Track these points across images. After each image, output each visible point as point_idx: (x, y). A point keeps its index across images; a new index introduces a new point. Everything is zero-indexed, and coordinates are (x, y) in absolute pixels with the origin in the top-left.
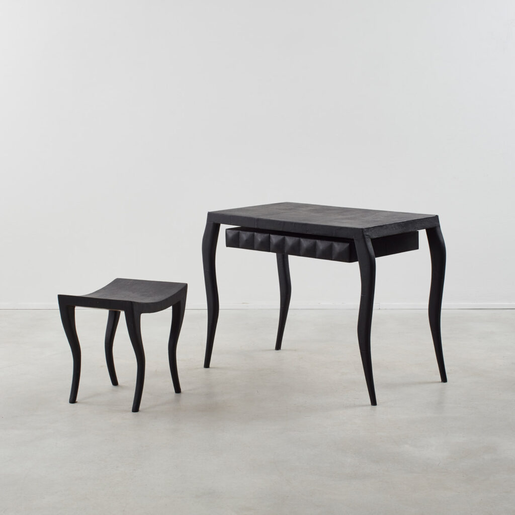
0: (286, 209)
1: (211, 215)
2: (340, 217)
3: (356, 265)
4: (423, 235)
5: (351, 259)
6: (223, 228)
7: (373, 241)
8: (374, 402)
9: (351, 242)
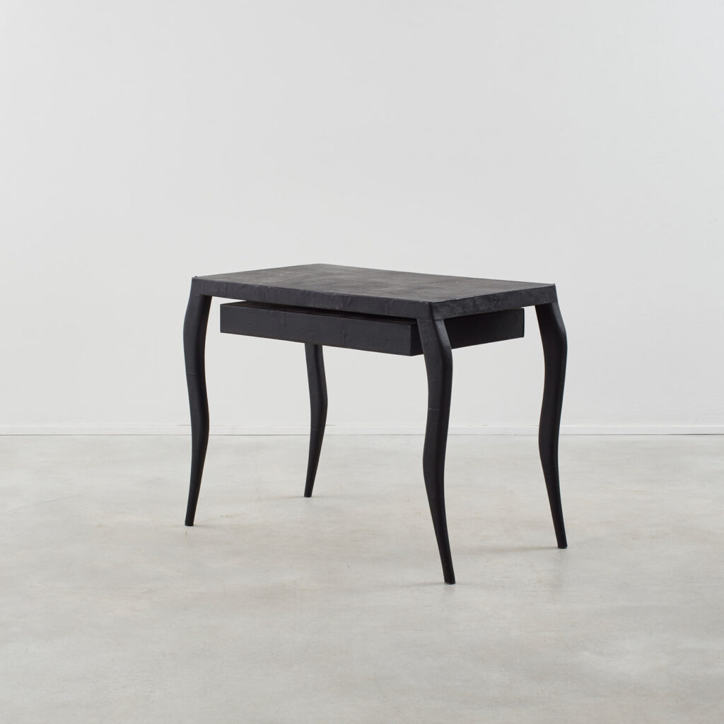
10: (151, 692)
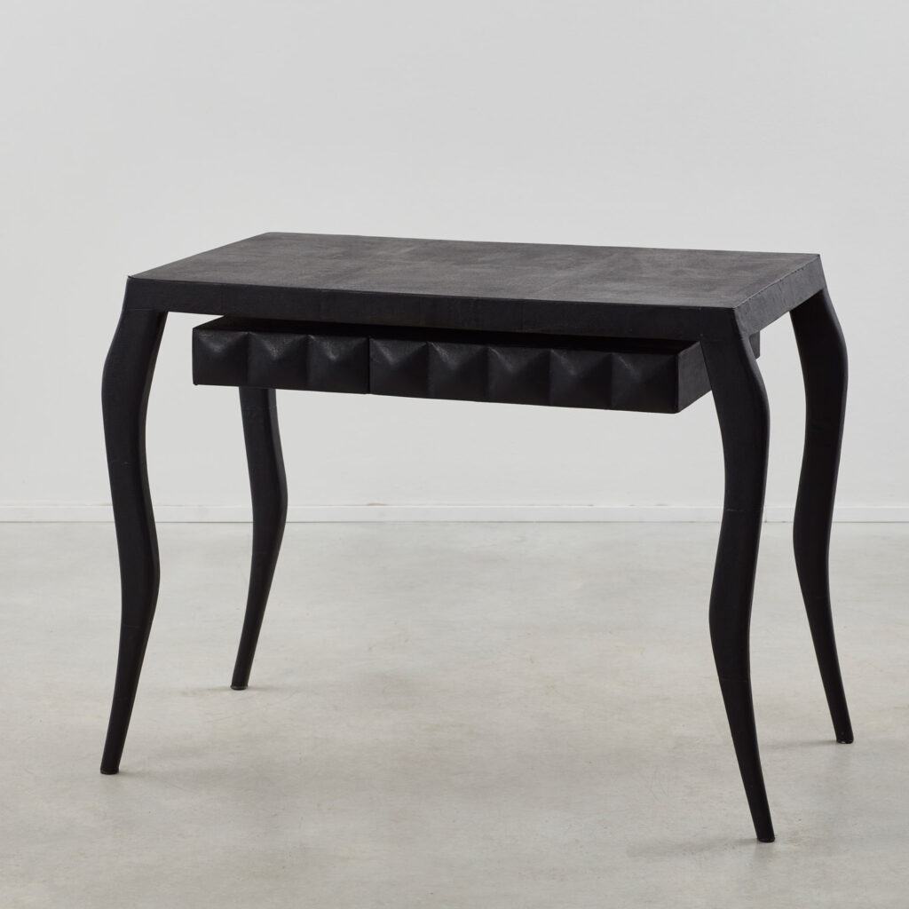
1: (136, 286)
8: (766, 832)
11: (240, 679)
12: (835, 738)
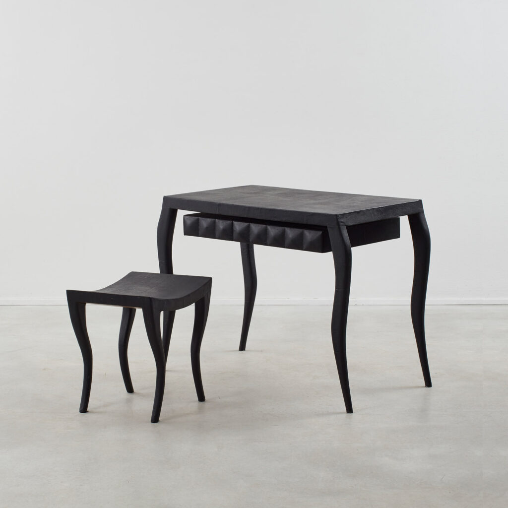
0: (251, 193)
1: (166, 200)
2: (312, 201)
3: (329, 256)
4: (404, 221)
5: (324, 249)
6: (181, 214)
7: (348, 228)
8: (349, 409)
9: (323, 229)
10: (81, 485)
11: (242, 347)
12: (425, 385)
